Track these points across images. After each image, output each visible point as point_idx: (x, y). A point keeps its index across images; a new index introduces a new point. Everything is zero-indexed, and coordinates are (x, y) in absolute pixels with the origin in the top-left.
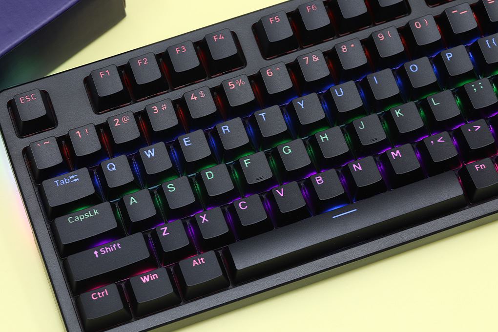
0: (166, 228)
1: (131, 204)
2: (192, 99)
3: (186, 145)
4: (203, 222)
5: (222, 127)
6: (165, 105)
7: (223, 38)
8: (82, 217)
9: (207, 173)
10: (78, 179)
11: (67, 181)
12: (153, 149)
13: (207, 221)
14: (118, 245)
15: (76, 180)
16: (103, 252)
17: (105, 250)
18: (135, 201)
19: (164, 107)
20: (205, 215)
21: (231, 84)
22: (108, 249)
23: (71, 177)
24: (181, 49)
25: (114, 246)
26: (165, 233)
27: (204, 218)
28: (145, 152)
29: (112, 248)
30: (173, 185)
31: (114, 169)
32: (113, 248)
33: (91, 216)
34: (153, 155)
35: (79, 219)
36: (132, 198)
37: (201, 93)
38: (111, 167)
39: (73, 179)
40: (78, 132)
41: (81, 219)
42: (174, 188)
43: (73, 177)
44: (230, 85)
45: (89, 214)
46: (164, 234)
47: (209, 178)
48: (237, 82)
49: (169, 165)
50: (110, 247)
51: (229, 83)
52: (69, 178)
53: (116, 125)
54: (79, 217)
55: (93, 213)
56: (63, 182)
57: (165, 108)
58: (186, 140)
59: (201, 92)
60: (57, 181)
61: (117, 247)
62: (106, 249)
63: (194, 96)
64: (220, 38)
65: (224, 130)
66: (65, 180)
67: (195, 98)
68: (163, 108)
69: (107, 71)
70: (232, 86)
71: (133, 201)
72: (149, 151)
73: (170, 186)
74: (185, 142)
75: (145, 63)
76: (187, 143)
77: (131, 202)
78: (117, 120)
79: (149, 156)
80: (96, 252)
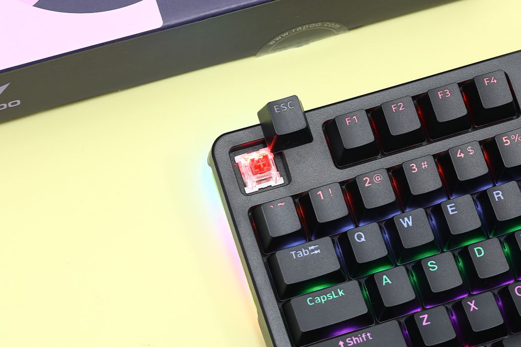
0: (426, 316)
1: (384, 284)
2: (458, 156)
3: (451, 213)
4: (472, 310)
5: (495, 193)
6: (426, 163)
7: (495, 81)
8: (324, 298)
9: (475, 249)
10: (319, 251)
11: (306, 253)
12: (410, 217)
13: (477, 309)
14: (369, 334)
15: (316, 252)
16: (350, 343)
17: (352, 340)
18: (389, 281)
19: (424, 165)
20: (473, 301)
21: (505, 139)
22: (356, 340)
23: (310, 248)
24: (445, 94)
25: (364, 336)
26: (426, 322)
27: (472, 305)
28: (401, 220)
29: (360, 338)
30: (434, 262)
31: (363, 239)
32: (362, 338)
33: (335, 297)
34: (410, 223)
35: (321, 300)
36: (385, 277)
37: (469, 149)
38: (359, 237)
39: (313, 250)
40: (320, 192)
41: (323, 301)
42: (436, 266)
43: (313, 247)
44: (505, 141)
45: (332, 295)
46: (424, 324)
47: (478, 256)
48: (513, 137)
49: (430, 238)
50: (359, 337)
51: (504, 138)
52: (308, 249)
53: (366, 185)
54: (320, 298)
55: (337, 294)
56: (301, 254)
57: (426, 166)
58: (451, 207)
59: (469, 147)
60: (293, 253)
61: (367, 337)
62: (354, 339)
63: (461, 152)
64: (492, 82)
65: (496, 196)
66: (304, 251)
67: (462, 155)
68: (423, 167)
69: (355, 117)
70: (507, 142)
71: (386, 280)
72: (406, 219)
73: (431, 264)
74: (450, 210)
75: (401, 109)
76: (452, 211)
77: (384, 282)
78: (367, 180)
79: (405, 225)
80: (341, 343)
